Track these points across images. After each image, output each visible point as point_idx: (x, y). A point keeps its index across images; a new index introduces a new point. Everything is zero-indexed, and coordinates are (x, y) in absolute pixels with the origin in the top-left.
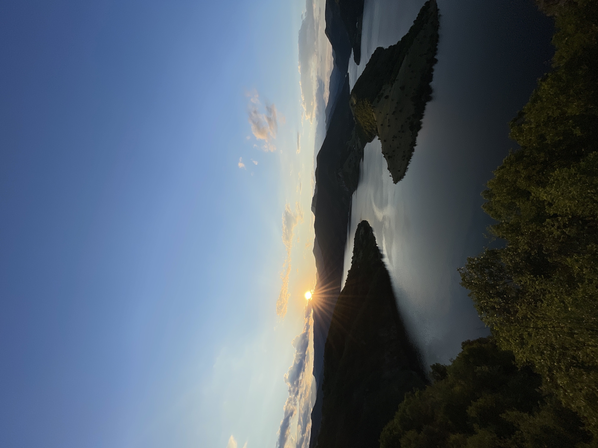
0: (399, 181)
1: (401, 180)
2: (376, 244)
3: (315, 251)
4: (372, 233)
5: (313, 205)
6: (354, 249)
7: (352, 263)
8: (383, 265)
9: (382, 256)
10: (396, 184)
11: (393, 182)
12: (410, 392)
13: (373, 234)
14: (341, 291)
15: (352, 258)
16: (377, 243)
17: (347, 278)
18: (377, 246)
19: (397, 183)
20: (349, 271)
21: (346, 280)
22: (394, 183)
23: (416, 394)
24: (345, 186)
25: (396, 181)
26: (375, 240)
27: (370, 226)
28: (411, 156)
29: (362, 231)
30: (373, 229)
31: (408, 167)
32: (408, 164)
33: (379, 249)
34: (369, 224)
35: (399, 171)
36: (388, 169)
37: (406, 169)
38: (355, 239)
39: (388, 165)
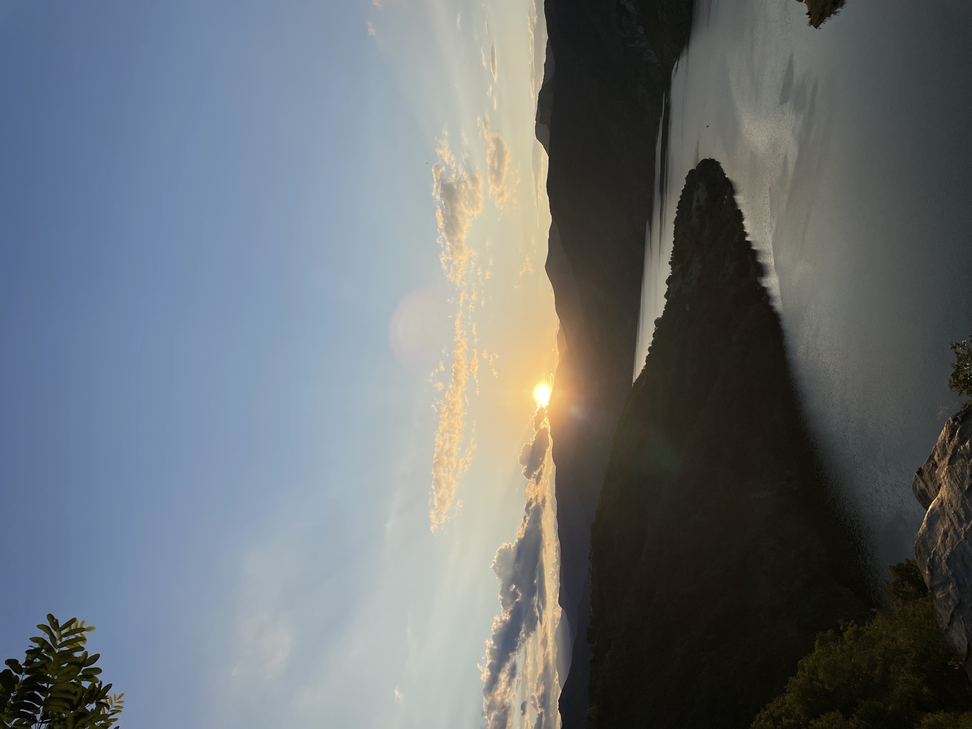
0: (829, 16)
1: (835, 13)
2: (745, 234)
3: (551, 266)
4: (734, 200)
6: (674, 252)
7: (666, 296)
8: (764, 296)
9: (761, 271)
10: (816, 27)
11: (807, 19)
12: (830, 633)
13: (734, 204)
14: (634, 381)
15: (668, 282)
16: (747, 230)
17: (653, 343)
18: (748, 239)
19: (821, 26)
20: (658, 322)
21: (650, 349)
22: (811, 23)
23: (846, 635)
24: (644, 44)
25: (817, 18)
26: (743, 220)
27: (727, 176)
29: (701, 194)
30: (735, 188)
33: (754, 248)
34: (722, 171)
38: (676, 221)
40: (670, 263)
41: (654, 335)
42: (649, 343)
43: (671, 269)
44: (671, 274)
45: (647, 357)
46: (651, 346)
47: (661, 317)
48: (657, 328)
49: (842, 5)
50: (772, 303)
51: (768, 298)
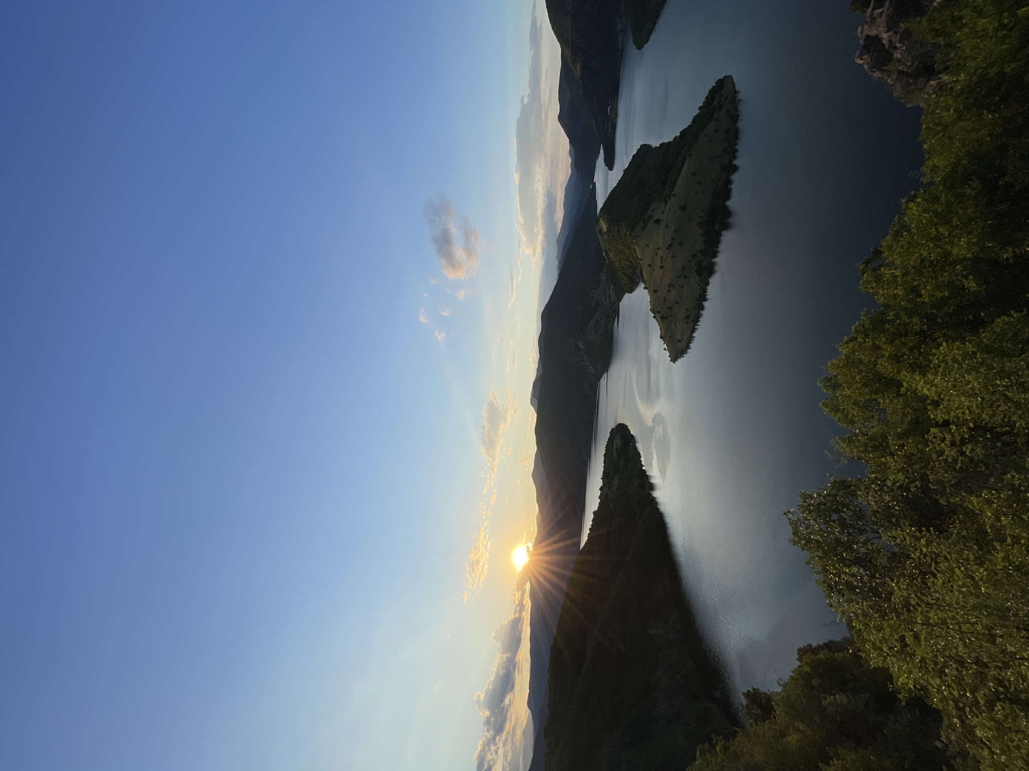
3: (535, 475)
4: (636, 446)
5: (533, 395)
6: (604, 472)
7: (600, 497)
8: (653, 502)
9: (651, 487)
10: (674, 363)
11: (669, 359)
12: (706, 745)
13: (636, 448)
14: (581, 549)
15: (601, 489)
17: (592, 525)
18: (644, 468)
19: (676, 362)
20: (595, 513)
21: (590, 529)
22: (671, 361)
24: (588, 364)
25: (674, 358)
26: (640, 457)
27: (631, 433)
28: (699, 317)
29: (618, 442)
30: (636, 440)
31: (693, 335)
32: (694, 330)
33: (647, 474)
34: (629, 430)
35: (680, 341)
36: (661, 337)
37: (691, 339)
38: (605, 455)
39: (661, 331)
40: (601, 478)
41: (592, 521)
42: (590, 526)
43: (603, 482)
44: (602, 485)
47: (596, 510)
48: (594, 517)
49: (686, 353)
50: (658, 507)
51: (657, 503)
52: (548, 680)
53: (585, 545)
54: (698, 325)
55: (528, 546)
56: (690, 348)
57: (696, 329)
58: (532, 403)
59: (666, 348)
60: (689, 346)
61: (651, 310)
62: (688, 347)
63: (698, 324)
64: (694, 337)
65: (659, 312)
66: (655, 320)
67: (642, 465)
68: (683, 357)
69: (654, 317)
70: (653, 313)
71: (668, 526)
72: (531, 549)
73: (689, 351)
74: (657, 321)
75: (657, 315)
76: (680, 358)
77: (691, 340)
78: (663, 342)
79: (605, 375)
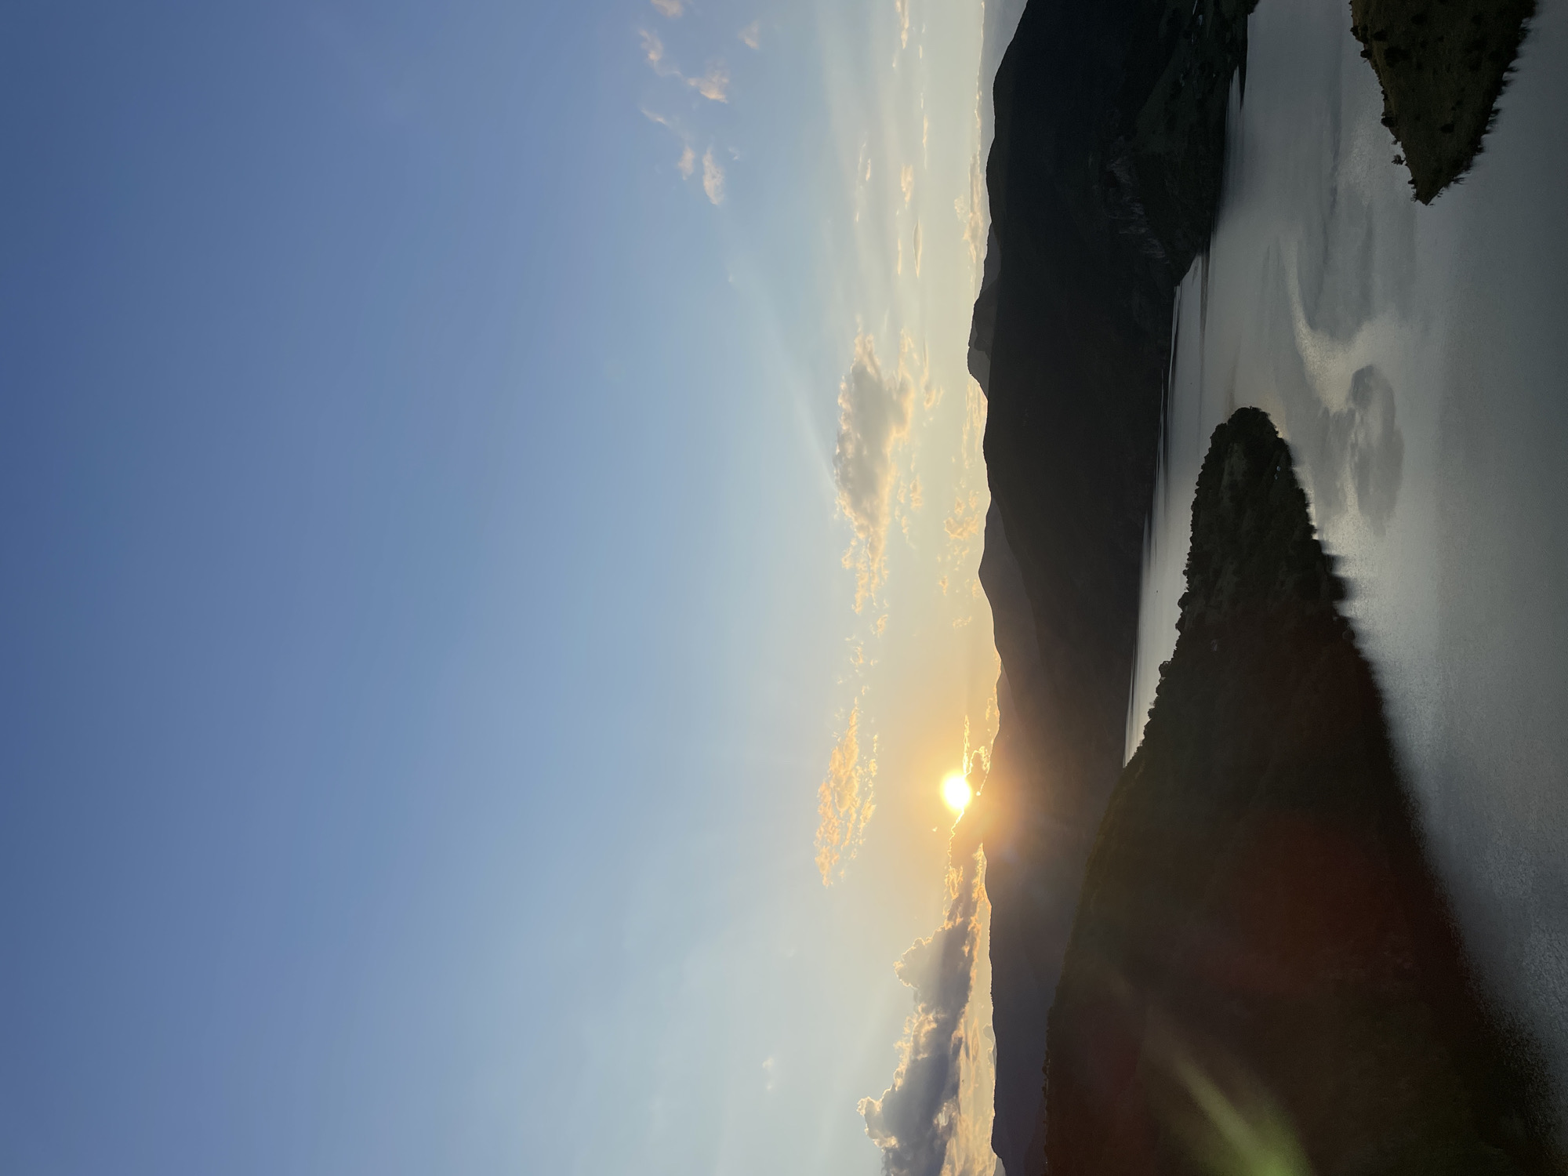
2: (1312, 529)
3: (989, 573)
4: (1292, 473)
5: (976, 342)
6: (1192, 555)
7: (1180, 626)
8: (1343, 634)
9: (1340, 590)
10: (1426, 202)
11: (1411, 190)
14: (1124, 765)
15: (1183, 603)
16: (1314, 523)
17: (1157, 702)
18: (1316, 537)
19: (1435, 200)
20: (1164, 669)
21: (1151, 713)
22: (1417, 196)
24: (1143, 231)
25: (1426, 188)
26: (1307, 505)
27: (1280, 436)
28: (1518, 43)
29: (1236, 463)
30: (1293, 454)
31: (1496, 105)
32: (1497, 87)
33: (1327, 552)
34: (1272, 427)
35: (1448, 129)
36: (1385, 122)
37: (1485, 116)
38: (1196, 506)
39: (1386, 99)
40: (1185, 573)
41: (1158, 690)
42: (1150, 703)
43: (1187, 582)
44: (1187, 591)
45: (1147, 726)
46: (1153, 707)
47: (1170, 660)
48: (1163, 679)
49: (1468, 168)
50: (1359, 645)
51: (1352, 635)
52: (1044, 1089)
53: (1136, 754)
54: (1511, 70)
55: (978, 756)
56: (1481, 150)
57: (1505, 83)
58: (973, 368)
59: (1403, 156)
60: (1479, 142)
61: (1354, 30)
62: (1476, 147)
63: (1513, 64)
64: (1497, 111)
65: (1380, 36)
66: (1368, 64)
67: (1312, 527)
68: (1457, 181)
69: (1364, 54)
70: (1362, 38)
71: (1387, 696)
72: (987, 766)
73: (1478, 158)
74: (1375, 66)
75: (1375, 44)
76: (1447, 185)
77: (1486, 122)
78: (1392, 138)
79: (1198, 262)
